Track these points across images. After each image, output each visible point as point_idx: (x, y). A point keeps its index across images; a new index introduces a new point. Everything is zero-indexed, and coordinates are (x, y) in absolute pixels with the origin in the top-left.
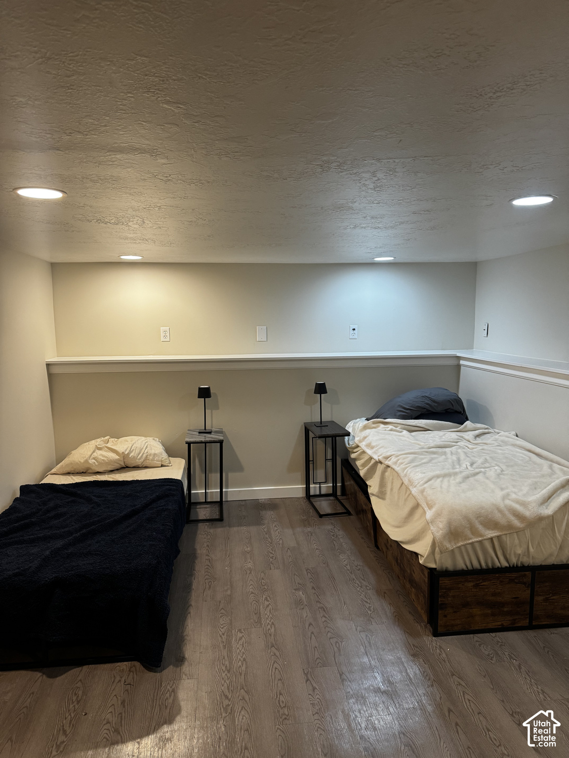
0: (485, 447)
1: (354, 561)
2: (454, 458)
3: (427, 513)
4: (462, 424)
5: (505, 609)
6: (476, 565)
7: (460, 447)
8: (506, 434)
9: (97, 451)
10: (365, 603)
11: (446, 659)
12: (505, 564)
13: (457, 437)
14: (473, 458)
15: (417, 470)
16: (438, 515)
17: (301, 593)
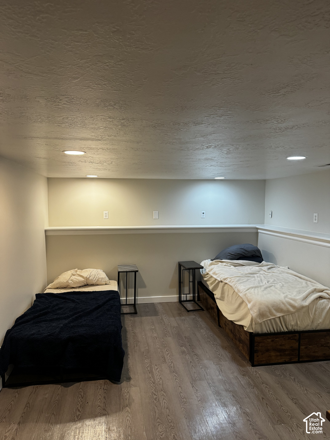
0: (274, 274)
1: (208, 333)
2: (259, 279)
3: (248, 305)
4: (261, 263)
5: (287, 353)
6: (272, 331)
7: (261, 274)
8: (283, 267)
9: (73, 276)
10: (217, 352)
11: (259, 377)
12: (286, 330)
13: (259, 269)
14: (268, 279)
15: (241, 285)
16: (254, 306)
17: (184, 348)
